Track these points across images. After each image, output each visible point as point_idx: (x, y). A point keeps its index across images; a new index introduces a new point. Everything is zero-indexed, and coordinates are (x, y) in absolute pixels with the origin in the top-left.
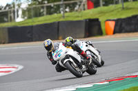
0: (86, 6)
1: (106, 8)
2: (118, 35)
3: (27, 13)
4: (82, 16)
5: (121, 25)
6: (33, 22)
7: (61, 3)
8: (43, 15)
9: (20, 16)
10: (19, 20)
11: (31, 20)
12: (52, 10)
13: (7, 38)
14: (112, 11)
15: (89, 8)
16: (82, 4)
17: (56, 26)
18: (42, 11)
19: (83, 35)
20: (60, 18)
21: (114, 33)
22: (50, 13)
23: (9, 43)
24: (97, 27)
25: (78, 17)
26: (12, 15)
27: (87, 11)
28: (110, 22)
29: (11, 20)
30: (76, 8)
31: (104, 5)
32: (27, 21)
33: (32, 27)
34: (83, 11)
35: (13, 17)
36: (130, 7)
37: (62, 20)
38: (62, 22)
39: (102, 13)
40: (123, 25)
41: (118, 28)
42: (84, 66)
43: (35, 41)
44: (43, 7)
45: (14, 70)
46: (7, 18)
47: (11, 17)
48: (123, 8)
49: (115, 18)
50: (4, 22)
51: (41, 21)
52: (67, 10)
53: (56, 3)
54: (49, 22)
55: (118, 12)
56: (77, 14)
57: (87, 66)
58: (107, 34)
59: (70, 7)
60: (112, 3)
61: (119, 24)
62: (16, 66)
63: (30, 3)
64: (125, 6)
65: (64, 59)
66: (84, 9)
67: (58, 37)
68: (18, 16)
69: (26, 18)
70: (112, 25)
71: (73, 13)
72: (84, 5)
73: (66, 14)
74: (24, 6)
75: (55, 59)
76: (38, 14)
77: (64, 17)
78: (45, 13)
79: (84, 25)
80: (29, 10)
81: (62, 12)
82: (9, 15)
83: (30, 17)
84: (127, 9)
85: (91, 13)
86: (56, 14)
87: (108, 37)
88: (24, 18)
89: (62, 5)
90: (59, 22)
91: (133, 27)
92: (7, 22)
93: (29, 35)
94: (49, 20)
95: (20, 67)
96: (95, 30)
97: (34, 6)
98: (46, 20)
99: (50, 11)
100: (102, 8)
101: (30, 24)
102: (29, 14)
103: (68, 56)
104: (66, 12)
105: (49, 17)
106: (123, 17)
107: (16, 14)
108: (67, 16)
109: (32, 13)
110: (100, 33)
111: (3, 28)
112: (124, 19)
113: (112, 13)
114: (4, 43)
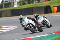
3: (19, 3)
8: (26, 4)
11: (21, 6)
12: (30, 2)
13: (10, 14)
14: (56, 2)
15: (46, 1)
17: (32, 9)
18: (26, 2)
19: (44, 13)
21: (57, 12)
22: (29, 3)
23: (11, 16)
24: (50, 9)
25: (41, 5)
26: (13, 4)
29: (12, 6)
30: (41, 1)
35: (13, 5)
37: (34, 6)
38: (34, 7)
39: (52, 3)
41: (58, 10)
42: (37, 28)
45: (13, 28)
46: (10, 5)
47: (12, 5)
49: (57, 6)
50: (9, 7)
52: (37, 2)
54: (29, 7)
55: (59, 3)
56: (41, 4)
57: (38, 28)
58: (54, 12)
61: (59, 8)
62: (14, 26)
65: (28, 25)
66: (44, 2)
68: (15, 5)
69: (19, 5)
70: (56, 8)
71: (39, 3)
73: (36, 4)
76: (24, 4)
77: (35, 5)
78: (27, 3)
79: (44, 9)
80: (20, 2)
81: (34, 3)
82: (11, 4)
83: (20, 5)
87: (54, 14)
88: (18, 5)
90: (33, 7)
92: (11, 7)
93: (20, 13)
95: (16, 27)
98: (27, 6)
100: (51, 1)
101: (21, 8)
103: (29, 24)
105: (29, 5)
107: (14, 3)
109: (21, 3)
110: (51, 12)
111: (9, 10)
113: (56, 3)
114: (9, 16)
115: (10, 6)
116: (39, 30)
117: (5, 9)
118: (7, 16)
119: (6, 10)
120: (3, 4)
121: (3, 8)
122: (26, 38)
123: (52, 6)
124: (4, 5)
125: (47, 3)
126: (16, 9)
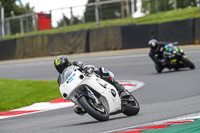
3: (149, 5)
6: (158, 18)
8: (173, 9)
9: (139, 9)
10: (138, 14)
11: (154, 16)
13: (120, 41)
17: (191, 25)
18: (171, 2)
20: (196, 12)
23: (123, 48)
26: (127, 7)
29: (126, 15)
32: (149, 17)
33: (156, 26)
35: (128, 11)
46: (120, 12)
47: (125, 11)
50: (115, 17)
62: (133, 83)
67: (194, 40)
68: (136, 10)
69: (148, 12)
80: (151, 1)
81: (199, 5)
82: (123, 8)
83: (153, 12)
86: (190, 8)
88: (144, 12)
90: (194, 19)
92: (120, 17)
94: (181, 16)
95: (140, 84)
98: (176, 16)
101: (154, 22)
102: (152, 7)
105: (181, 11)
107: (133, 6)
109: (157, 6)
111: (114, 27)
114: (115, 49)
115: (118, 14)
117: (103, 24)
118: (107, 49)
119: (106, 28)
120: (94, 6)
121: (94, 20)
122: (171, 120)
124: (99, 10)
126: (138, 24)
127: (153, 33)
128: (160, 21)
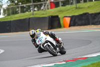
0: (49, 6)
1: (64, 8)
2: (72, 28)
3: (7, 11)
4: (46, 14)
5: (75, 20)
6: (11, 18)
7: (31, 4)
8: (18, 13)
9: (2, 14)
10: (1, 16)
11: (9, 17)
12: (25, 9)
14: (68, 10)
15: (51, 8)
16: (47, 5)
17: (28, 21)
18: (17, 10)
19: (47, 28)
20: (30, 15)
21: (70, 26)
24: (57, 22)
25: (43, 14)
27: (50, 10)
28: (66, 18)
30: (42, 8)
31: (62, 6)
32: (6, 18)
33: (10, 22)
34: (47, 10)
36: (81, 7)
37: (32, 16)
39: (61, 11)
40: (77, 20)
41: (72, 22)
42: (58, 49)
43: (13, 32)
44: (18, 7)
48: (76, 8)
49: (71, 15)
51: (17, 17)
52: (36, 9)
53: (27, 4)
54: (23, 18)
55: (73, 10)
56: (43, 12)
58: (64, 27)
59: (38, 7)
60: (68, 4)
61: (73, 19)
63: (9, 4)
64: (78, 6)
66: (48, 9)
69: (6, 15)
70: (68, 20)
71: (40, 11)
72: (48, 6)
73: (35, 12)
74: (5, 6)
75: (38, 43)
76: (15, 13)
77: (33, 14)
78: (19, 11)
79: (47, 20)
80: (8, 9)
81: (32, 11)
83: (8, 15)
84: (80, 8)
85: (53, 12)
86: (27, 12)
87: (65, 29)
88: (4, 15)
89: (32, 5)
90: (29, 18)
91: (83, 21)
93: (8, 28)
94: (23, 17)
95: (2, 51)
96: (56, 24)
97: (12, 6)
98: (20, 17)
99: (23, 10)
100: (61, 8)
101: (9, 20)
102: (8, 12)
104: (35, 10)
105: (23, 14)
106: (76, 14)
108: (36, 14)
110: (59, 26)
112: (77, 16)
116: (60, 52)
123: (61, 16)
125: (53, 11)
126: (1, 21)
127: (8, 26)
128: (12, 20)
